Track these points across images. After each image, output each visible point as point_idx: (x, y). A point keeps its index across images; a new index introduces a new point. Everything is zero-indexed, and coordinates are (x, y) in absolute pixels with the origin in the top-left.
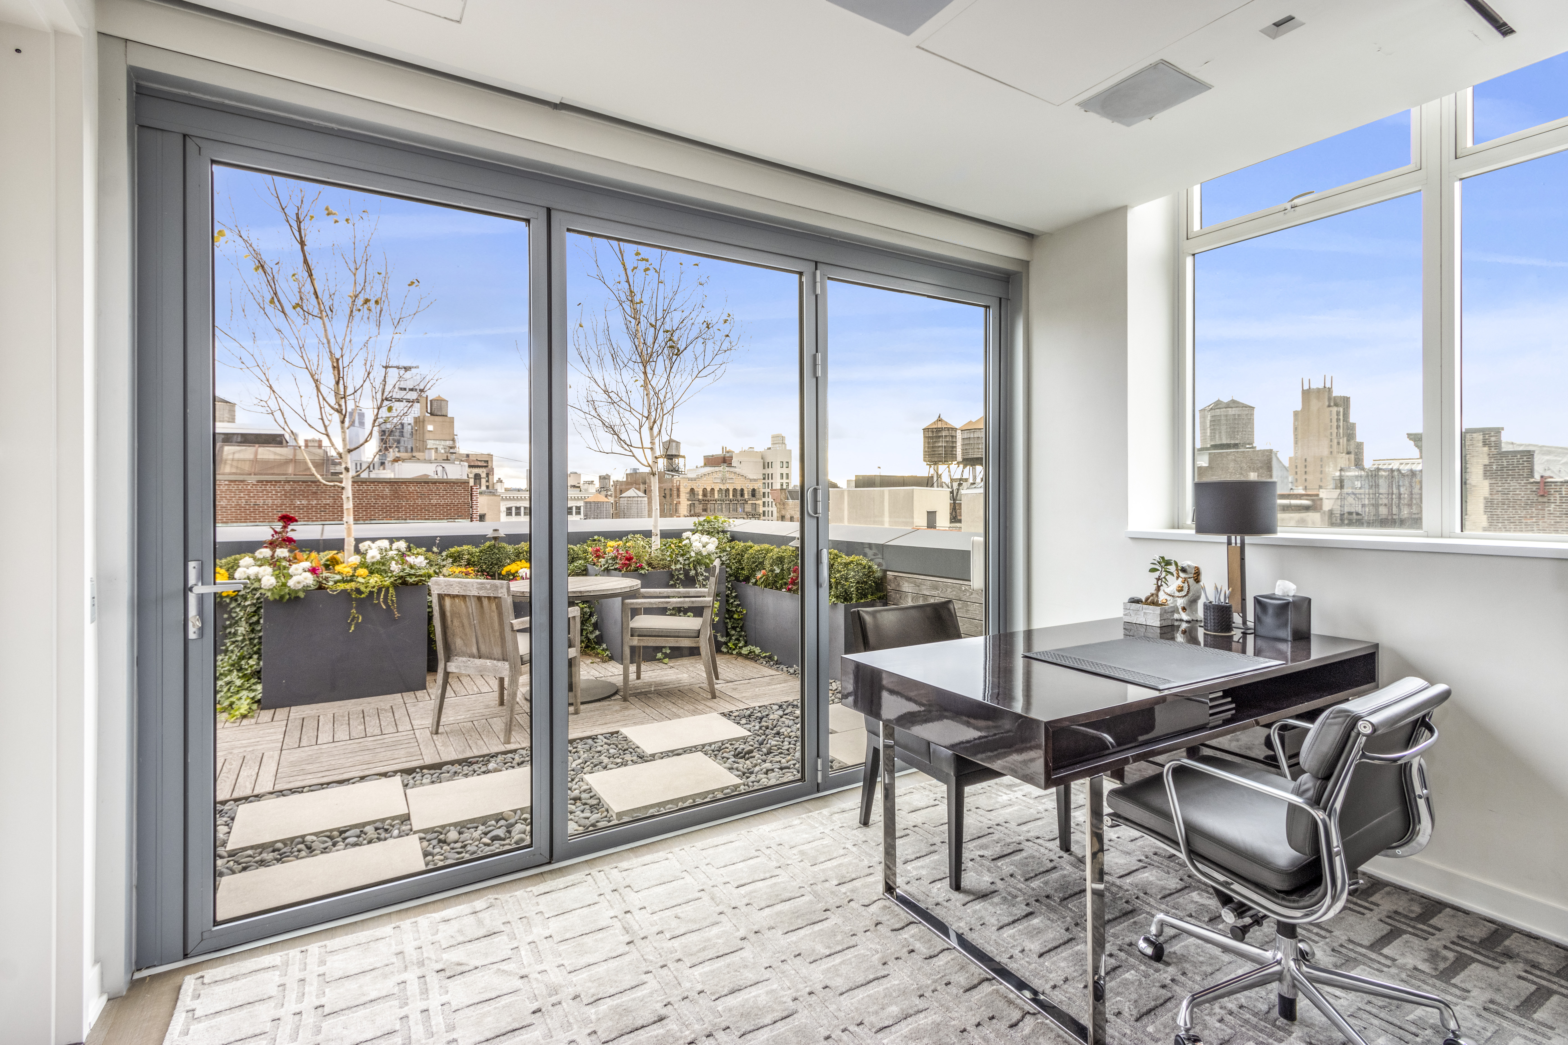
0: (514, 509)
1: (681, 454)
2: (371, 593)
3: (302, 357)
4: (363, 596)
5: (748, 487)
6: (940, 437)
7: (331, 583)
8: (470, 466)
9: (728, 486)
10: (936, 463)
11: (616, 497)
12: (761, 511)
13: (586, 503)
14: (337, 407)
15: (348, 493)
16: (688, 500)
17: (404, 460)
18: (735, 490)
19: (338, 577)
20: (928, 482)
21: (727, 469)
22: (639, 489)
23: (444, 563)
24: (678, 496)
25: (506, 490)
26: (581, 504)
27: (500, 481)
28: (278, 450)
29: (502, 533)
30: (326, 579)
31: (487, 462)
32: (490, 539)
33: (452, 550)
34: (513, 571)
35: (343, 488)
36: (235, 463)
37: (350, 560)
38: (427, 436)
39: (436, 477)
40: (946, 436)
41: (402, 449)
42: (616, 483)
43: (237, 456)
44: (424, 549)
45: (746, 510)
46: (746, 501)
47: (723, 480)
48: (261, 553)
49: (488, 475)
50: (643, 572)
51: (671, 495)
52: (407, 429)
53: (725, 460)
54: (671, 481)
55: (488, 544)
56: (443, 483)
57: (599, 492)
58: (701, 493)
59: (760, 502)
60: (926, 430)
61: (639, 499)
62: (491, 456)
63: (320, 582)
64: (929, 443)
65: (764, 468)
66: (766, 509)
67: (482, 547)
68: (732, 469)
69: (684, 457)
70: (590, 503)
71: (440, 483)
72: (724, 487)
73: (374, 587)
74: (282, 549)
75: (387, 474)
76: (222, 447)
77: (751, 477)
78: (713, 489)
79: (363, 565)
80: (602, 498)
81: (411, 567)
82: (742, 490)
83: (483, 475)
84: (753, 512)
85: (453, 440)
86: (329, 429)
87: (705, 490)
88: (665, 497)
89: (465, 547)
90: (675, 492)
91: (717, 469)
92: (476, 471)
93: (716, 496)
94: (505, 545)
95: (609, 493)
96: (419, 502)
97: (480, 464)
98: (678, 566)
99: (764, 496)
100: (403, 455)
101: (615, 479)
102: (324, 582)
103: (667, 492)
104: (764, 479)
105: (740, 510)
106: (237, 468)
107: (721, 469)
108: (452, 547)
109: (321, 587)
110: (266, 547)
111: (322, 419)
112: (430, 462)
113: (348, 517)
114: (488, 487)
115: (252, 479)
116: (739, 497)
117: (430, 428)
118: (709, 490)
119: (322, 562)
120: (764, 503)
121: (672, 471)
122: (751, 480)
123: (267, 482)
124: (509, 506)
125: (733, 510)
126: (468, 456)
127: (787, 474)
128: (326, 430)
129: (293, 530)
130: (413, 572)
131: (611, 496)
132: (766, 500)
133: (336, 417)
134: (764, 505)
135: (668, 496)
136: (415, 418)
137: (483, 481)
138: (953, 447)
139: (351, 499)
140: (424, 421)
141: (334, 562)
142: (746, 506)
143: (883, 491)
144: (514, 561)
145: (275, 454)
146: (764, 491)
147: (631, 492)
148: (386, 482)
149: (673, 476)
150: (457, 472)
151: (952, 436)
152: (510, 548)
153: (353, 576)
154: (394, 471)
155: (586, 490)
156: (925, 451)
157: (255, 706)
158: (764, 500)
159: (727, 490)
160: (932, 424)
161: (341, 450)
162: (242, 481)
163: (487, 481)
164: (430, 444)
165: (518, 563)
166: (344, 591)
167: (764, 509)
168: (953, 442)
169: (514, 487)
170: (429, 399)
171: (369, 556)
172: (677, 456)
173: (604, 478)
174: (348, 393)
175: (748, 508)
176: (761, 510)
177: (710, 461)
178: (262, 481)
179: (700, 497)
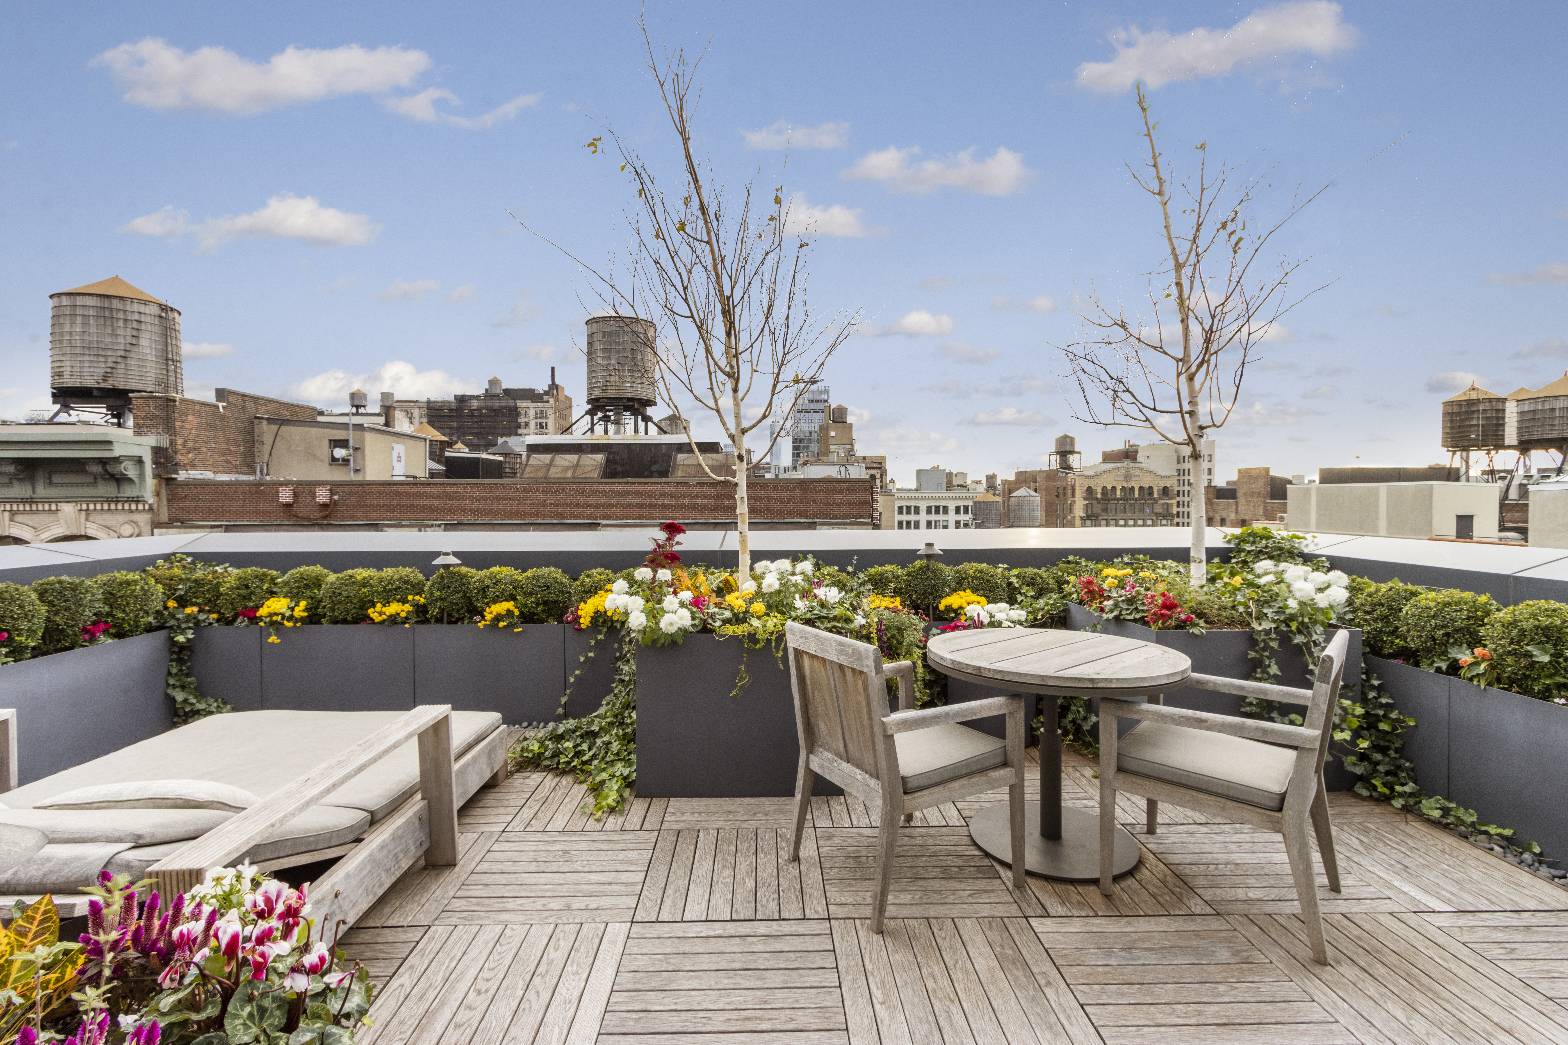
0: (905, 508)
1: (1076, 450)
2: (769, 641)
3: (686, 300)
4: (758, 646)
5: (1158, 485)
6: (1473, 412)
7: (718, 624)
8: (867, 468)
9: (1132, 484)
10: (1465, 449)
11: (1004, 496)
12: (1175, 512)
13: (975, 502)
14: (727, 369)
15: (742, 491)
16: (1085, 499)
17: (811, 464)
18: (1141, 488)
19: (728, 614)
20: (1451, 475)
21: (1132, 465)
22: (1029, 488)
23: (862, 589)
24: (1073, 495)
25: (898, 490)
26: (970, 503)
27: (892, 481)
28: (715, 456)
29: (937, 549)
30: (712, 616)
31: (881, 463)
32: (921, 557)
33: (872, 570)
34: (955, 606)
35: (736, 484)
36: (685, 469)
37: (744, 587)
38: (830, 441)
39: (840, 477)
40: (1485, 411)
41: (810, 454)
42: (1004, 483)
43: (686, 462)
44: (836, 568)
45: (1156, 510)
46: (1155, 501)
47: (1127, 477)
48: (640, 573)
49: (882, 476)
50: (1196, 631)
51: (1065, 494)
52: (815, 435)
53: (1129, 454)
54: (1065, 479)
55: (918, 563)
56: (845, 483)
57: (987, 491)
58: (1100, 491)
59: (1174, 502)
60: (1445, 404)
61: (1032, 498)
62: (883, 458)
63: (705, 621)
64: (1452, 421)
65: (1179, 463)
66: (1181, 509)
67: (910, 568)
68: (1138, 465)
69: (1079, 453)
70: (979, 502)
71: (843, 483)
72: (1128, 485)
73: (772, 634)
74: (664, 570)
75: (799, 475)
76: (676, 455)
77: (1163, 473)
78: (1114, 488)
79: (759, 594)
80: (990, 497)
81: (823, 605)
82: (1151, 488)
83: (878, 476)
84: (1165, 513)
85: (852, 444)
86: (720, 402)
87: (1104, 488)
88: (1057, 496)
89: (888, 567)
90: (1069, 491)
91: (1119, 465)
92: (872, 472)
93: (1118, 496)
94: (941, 566)
95: (997, 492)
96: (825, 501)
97: (875, 465)
98: (1267, 625)
99: (1178, 495)
100: (811, 459)
101: (1004, 479)
102: (710, 621)
103: (1061, 491)
104: (1179, 475)
105: (1147, 510)
106: (686, 472)
107: (1125, 464)
108: (872, 567)
109: (705, 629)
110: (646, 566)
111: (712, 389)
112: (833, 464)
113: (743, 524)
114: (881, 487)
115: (693, 482)
116: (1147, 496)
117: (833, 434)
118: (1109, 488)
119: (714, 587)
120: (1178, 502)
121: (1065, 468)
122: (1162, 477)
123: (704, 483)
124: (900, 505)
125: (1140, 510)
126: (864, 458)
127: (1210, 470)
128: (716, 404)
129: (678, 543)
130: (824, 613)
131: (999, 495)
132: (1180, 499)
133: (729, 385)
134: (1178, 506)
135: (1061, 495)
136: (821, 426)
137: (878, 482)
138: (1498, 425)
139: (746, 499)
140: (827, 428)
141: (724, 589)
142: (1155, 506)
143: (1377, 489)
144: (955, 591)
145: (713, 459)
146: (1178, 488)
147: (1022, 492)
148: (796, 483)
149: (1067, 474)
150: (858, 472)
151: (1497, 411)
152: (949, 571)
153: (747, 612)
154: (803, 472)
155: (974, 489)
156: (1445, 433)
157: (627, 793)
158: (1178, 499)
159: (1132, 489)
160: (1460, 396)
161: (733, 431)
162: (686, 483)
163: (881, 482)
164: (833, 448)
165: (962, 593)
166: (735, 638)
167: (1178, 510)
168: (1498, 418)
169: (904, 487)
170: (832, 408)
171: (765, 583)
172: (1072, 452)
173: (991, 478)
174: (740, 349)
175: (1158, 509)
176: (1175, 510)
177: (1108, 457)
178: (700, 483)
179: (1099, 496)
